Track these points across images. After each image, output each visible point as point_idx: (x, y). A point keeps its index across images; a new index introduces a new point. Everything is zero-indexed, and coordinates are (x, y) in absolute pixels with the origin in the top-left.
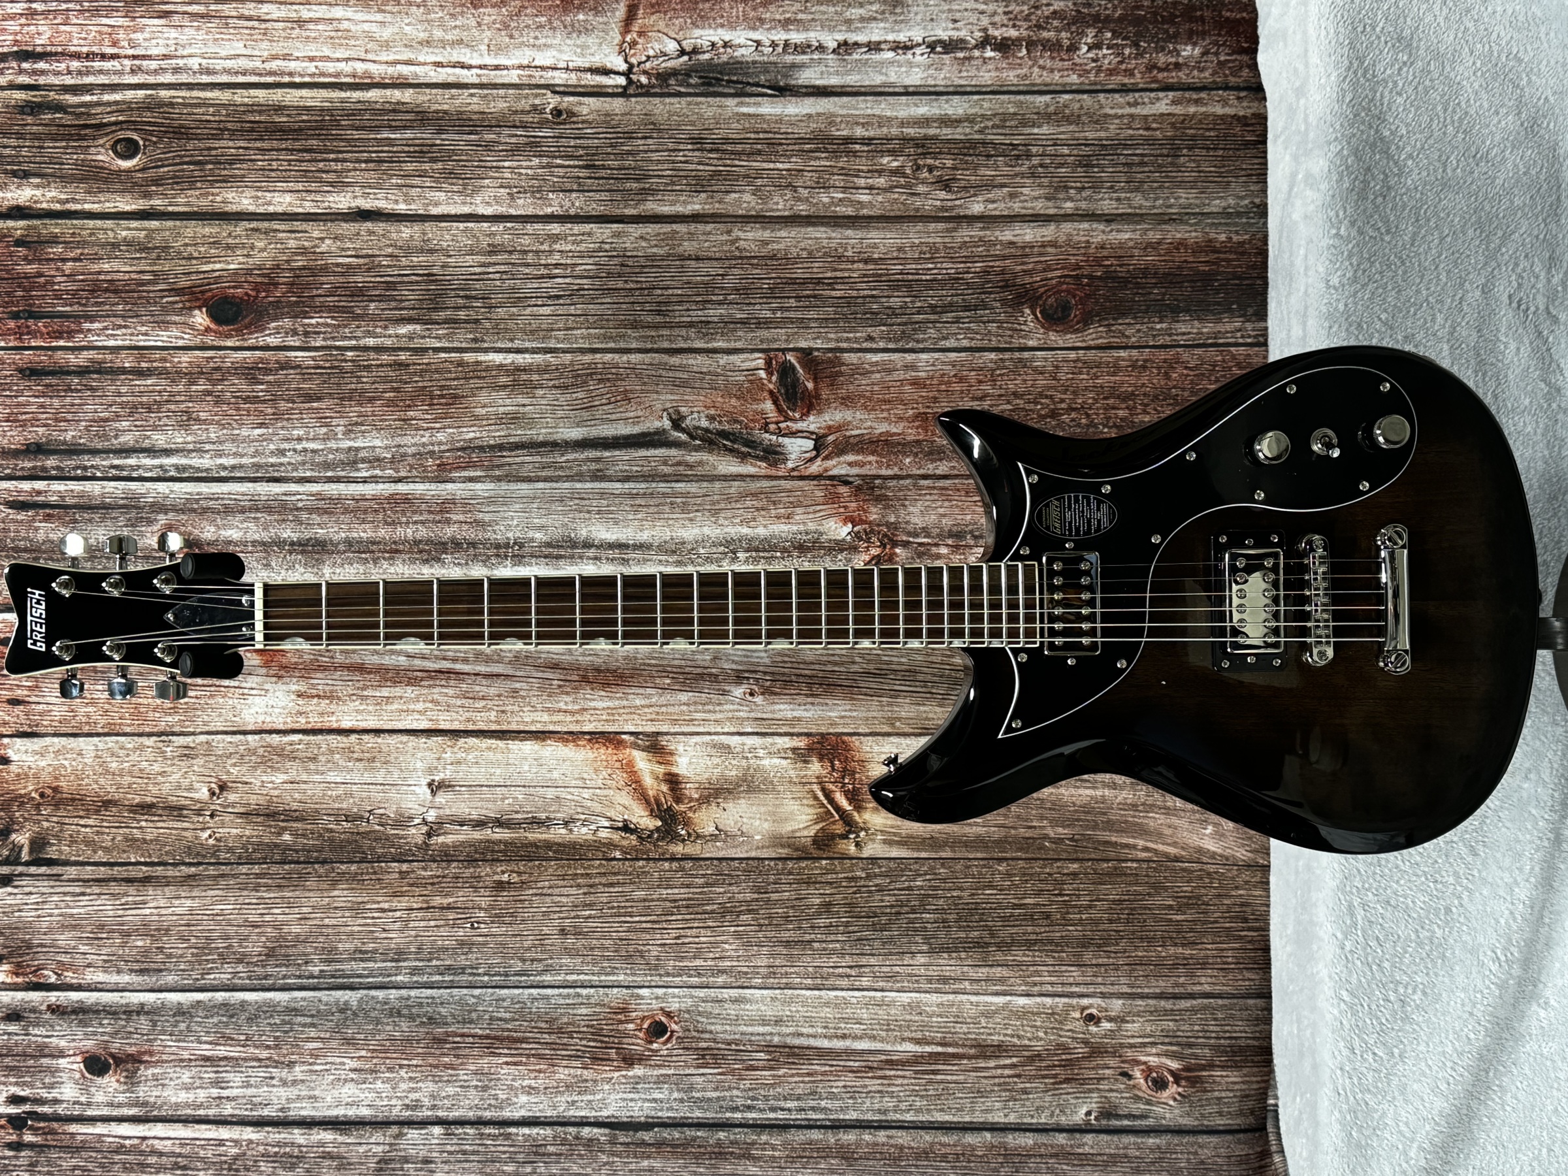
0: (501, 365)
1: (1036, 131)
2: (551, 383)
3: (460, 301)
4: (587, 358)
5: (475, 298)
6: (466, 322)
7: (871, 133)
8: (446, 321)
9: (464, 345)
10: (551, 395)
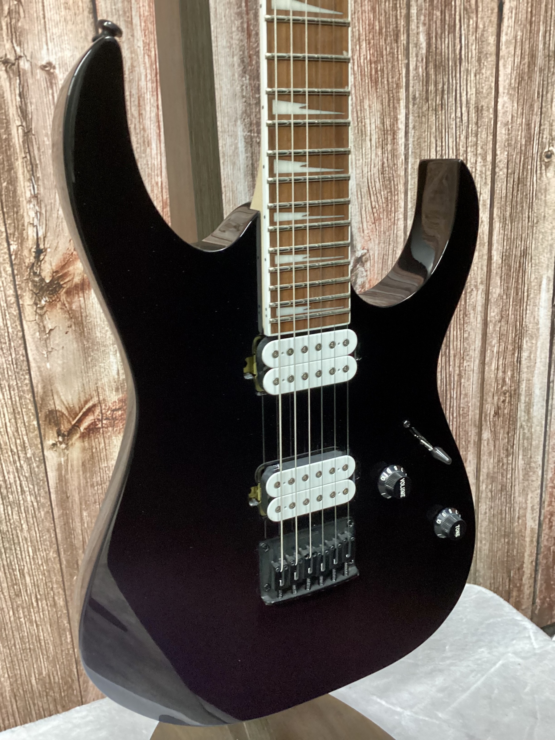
0: (397, 120)
1: (521, 457)
2: (385, 160)
3: (440, 86)
4: (401, 188)
5: (442, 98)
6: (427, 91)
7: (524, 362)
8: (427, 74)
9: (411, 89)
10: (378, 161)
